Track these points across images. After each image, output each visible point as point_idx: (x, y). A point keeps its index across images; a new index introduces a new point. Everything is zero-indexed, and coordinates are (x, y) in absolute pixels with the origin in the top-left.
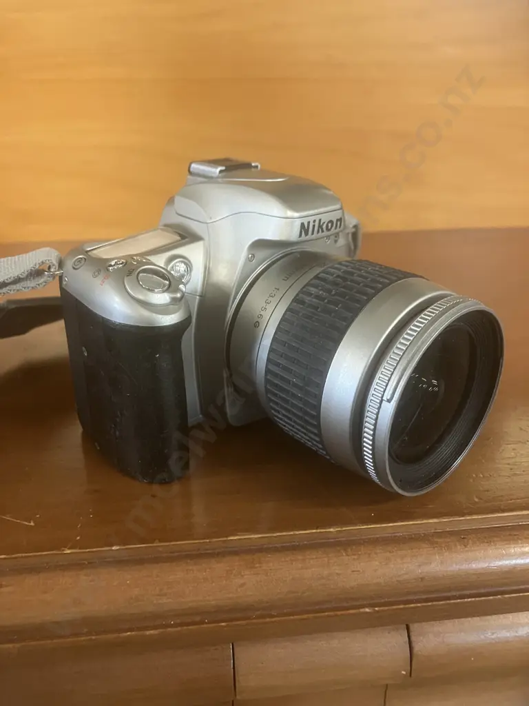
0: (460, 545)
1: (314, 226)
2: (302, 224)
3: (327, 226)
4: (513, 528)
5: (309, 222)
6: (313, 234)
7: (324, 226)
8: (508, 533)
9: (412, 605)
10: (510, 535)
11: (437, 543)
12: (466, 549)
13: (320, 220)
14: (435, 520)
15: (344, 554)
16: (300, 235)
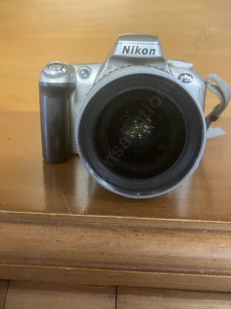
0: (133, 235)
1: (133, 49)
2: (125, 47)
3: (143, 51)
4: (174, 230)
5: (129, 47)
6: (132, 53)
7: (141, 51)
8: (169, 232)
9: (94, 270)
10: (170, 233)
11: (118, 231)
12: (137, 238)
13: (137, 47)
14: (121, 217)
15: (55, 230)
16: (123, 52)
